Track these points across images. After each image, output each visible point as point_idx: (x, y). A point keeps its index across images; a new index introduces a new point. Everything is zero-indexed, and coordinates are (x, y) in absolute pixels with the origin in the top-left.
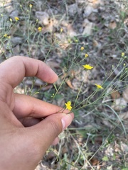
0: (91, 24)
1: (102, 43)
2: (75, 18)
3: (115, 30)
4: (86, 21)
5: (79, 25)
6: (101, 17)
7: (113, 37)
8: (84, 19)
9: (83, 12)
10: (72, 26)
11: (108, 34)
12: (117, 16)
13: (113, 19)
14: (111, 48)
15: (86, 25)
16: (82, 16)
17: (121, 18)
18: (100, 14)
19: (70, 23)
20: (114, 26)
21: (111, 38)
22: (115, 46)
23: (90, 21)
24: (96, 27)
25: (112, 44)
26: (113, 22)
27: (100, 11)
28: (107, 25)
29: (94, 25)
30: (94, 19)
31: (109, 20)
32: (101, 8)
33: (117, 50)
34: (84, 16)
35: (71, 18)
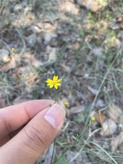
0: (54, 49)
1: (70, 66)
2: (37, 47)
3: (79, 49)
4: (49, 48)
5: (42, 54)
6: (61, 40)
7: (79, 57)
8: (46, 46)
9: (43, 40)
10: (36, 56)
11: (74, 55)
12: (77, 36)
13: (74, 39)
14: (81, 68)
15: (50, 51)
16: (43, 44)
17: (81, 36)
18: (60, 38)
19: (33, 53)
20: (77, 46)
21: (77, 59)
22: (83, 66)
23: (52, 46)
24: (59, 51)
25: (80, 65)
26: (75, 43)
27: (59, 35)
28: (70, 47)
29: (58, 49)
30: (56, 44)
31: (71, 41)
32: (60, 32)
33: (86, 69)
34: (45, 43)
35: (33, 49)
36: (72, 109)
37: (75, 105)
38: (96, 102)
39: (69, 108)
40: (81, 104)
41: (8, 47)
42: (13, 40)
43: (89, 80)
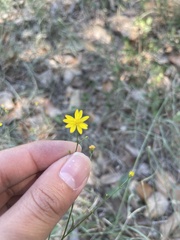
0: (77, 92)
1: (100, 115)
2: (53, 89)
3: (112, 91)
4: (70, 90)
5: (60, 97)
6: (87, 79)
7: (112, 103)
8: (65, 87)
9: (62, 79)
10: (51, 101)
11: (105, 99)
12: (110, 73)
13: (105, 77)
14: (115, 118)
15: (72, 94)
16: (62, 84)
17: (114, 74)
18: (86, 76)
19: (47, 97)
20: (109, 87)
21: (110, 106)
22: (119, 115)
23: (75, 87)
24: (85, 95)
25: (114, 114)
26: (106, 82)
27: (84, 72)
28: (100, 88)
29: (82, 91)
30: (79, 84)
31: (100, 81)
32: (85, 68)
33: (123, 120)
34: (65, 83)
35: (47, 91)
36: (104, 178)
37: (107, 172)
38: (137, 168)
39: (99, 176)
40: (116, 171)
41: (12, 88)
42: (19, 79)
43: (127, 135)
